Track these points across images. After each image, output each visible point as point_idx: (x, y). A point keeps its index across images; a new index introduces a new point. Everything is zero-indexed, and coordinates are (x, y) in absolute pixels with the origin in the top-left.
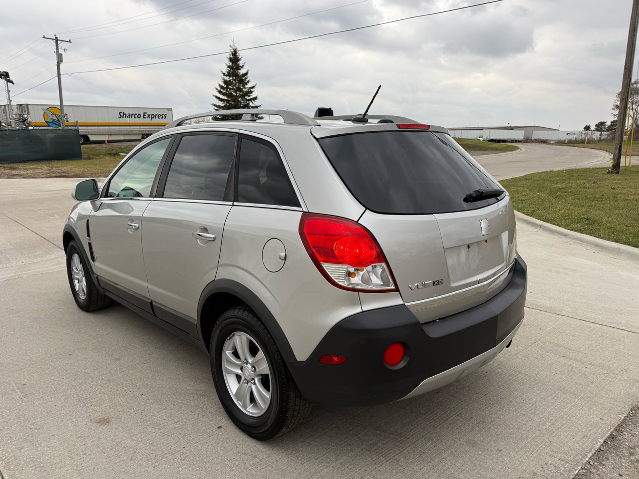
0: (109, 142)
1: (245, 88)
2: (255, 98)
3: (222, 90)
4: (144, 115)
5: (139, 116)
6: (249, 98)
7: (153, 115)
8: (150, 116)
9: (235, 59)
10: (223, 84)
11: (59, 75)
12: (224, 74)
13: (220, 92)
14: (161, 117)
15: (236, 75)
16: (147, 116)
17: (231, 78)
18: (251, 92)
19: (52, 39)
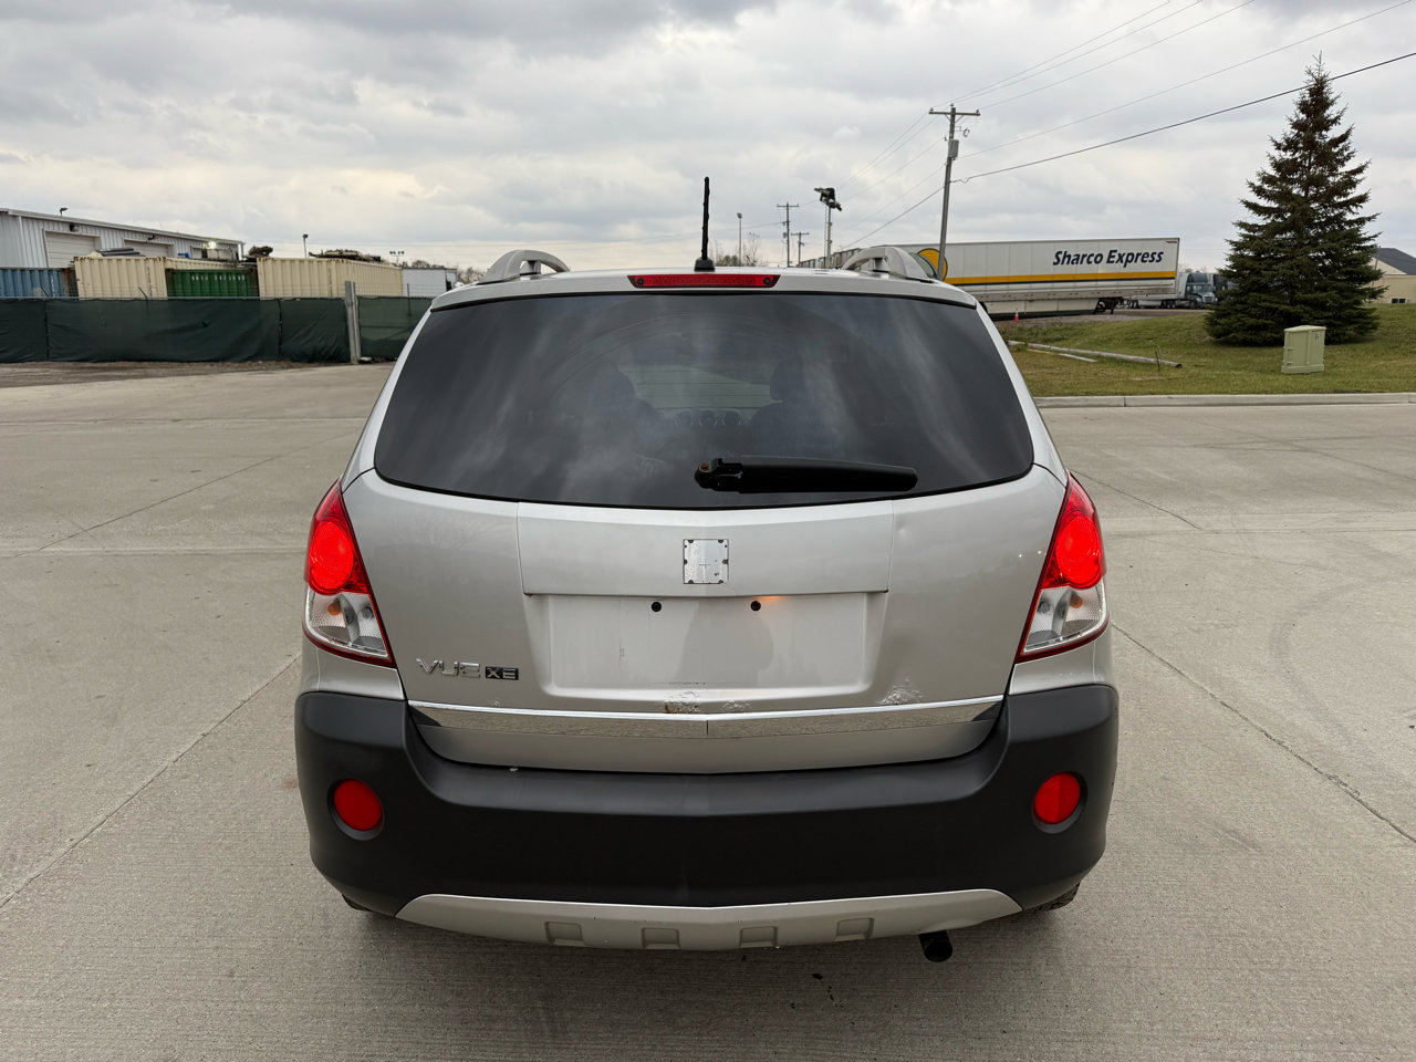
0: (1023, 316)
1: (1334, 175)
2: (1362, 199)
3: (1266, 186)
4: (1110, 256)
5: (1099, 259)
6: (1343, 199)
7: (1133, 255)
8: (1124, 258)
9: (1316, 104)
10: (1272, 172)
11: (947, 182)
12: (1278, 146)
13: (1259, 191)
14: (1150, 258)
15: (1311, 145)
16: (1117, 257)
17: (1297, 155)
18: (1353, 184)
19: (945, 114)
